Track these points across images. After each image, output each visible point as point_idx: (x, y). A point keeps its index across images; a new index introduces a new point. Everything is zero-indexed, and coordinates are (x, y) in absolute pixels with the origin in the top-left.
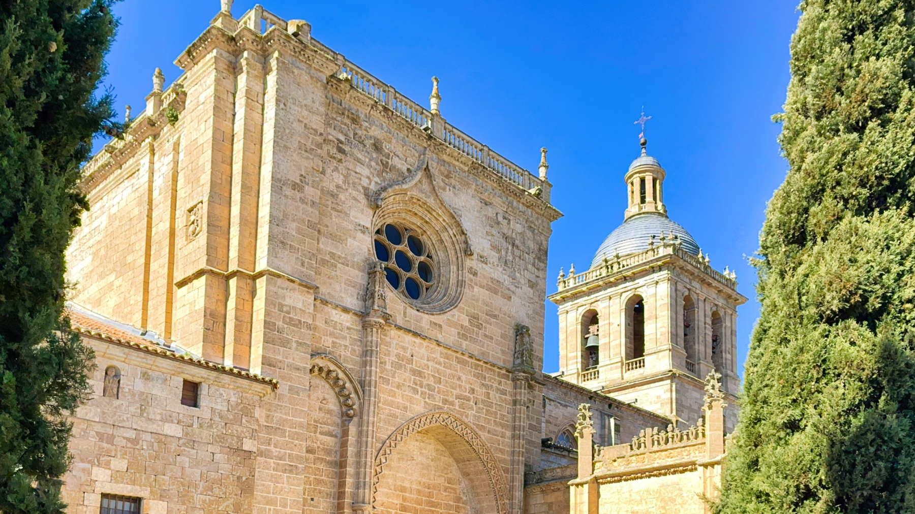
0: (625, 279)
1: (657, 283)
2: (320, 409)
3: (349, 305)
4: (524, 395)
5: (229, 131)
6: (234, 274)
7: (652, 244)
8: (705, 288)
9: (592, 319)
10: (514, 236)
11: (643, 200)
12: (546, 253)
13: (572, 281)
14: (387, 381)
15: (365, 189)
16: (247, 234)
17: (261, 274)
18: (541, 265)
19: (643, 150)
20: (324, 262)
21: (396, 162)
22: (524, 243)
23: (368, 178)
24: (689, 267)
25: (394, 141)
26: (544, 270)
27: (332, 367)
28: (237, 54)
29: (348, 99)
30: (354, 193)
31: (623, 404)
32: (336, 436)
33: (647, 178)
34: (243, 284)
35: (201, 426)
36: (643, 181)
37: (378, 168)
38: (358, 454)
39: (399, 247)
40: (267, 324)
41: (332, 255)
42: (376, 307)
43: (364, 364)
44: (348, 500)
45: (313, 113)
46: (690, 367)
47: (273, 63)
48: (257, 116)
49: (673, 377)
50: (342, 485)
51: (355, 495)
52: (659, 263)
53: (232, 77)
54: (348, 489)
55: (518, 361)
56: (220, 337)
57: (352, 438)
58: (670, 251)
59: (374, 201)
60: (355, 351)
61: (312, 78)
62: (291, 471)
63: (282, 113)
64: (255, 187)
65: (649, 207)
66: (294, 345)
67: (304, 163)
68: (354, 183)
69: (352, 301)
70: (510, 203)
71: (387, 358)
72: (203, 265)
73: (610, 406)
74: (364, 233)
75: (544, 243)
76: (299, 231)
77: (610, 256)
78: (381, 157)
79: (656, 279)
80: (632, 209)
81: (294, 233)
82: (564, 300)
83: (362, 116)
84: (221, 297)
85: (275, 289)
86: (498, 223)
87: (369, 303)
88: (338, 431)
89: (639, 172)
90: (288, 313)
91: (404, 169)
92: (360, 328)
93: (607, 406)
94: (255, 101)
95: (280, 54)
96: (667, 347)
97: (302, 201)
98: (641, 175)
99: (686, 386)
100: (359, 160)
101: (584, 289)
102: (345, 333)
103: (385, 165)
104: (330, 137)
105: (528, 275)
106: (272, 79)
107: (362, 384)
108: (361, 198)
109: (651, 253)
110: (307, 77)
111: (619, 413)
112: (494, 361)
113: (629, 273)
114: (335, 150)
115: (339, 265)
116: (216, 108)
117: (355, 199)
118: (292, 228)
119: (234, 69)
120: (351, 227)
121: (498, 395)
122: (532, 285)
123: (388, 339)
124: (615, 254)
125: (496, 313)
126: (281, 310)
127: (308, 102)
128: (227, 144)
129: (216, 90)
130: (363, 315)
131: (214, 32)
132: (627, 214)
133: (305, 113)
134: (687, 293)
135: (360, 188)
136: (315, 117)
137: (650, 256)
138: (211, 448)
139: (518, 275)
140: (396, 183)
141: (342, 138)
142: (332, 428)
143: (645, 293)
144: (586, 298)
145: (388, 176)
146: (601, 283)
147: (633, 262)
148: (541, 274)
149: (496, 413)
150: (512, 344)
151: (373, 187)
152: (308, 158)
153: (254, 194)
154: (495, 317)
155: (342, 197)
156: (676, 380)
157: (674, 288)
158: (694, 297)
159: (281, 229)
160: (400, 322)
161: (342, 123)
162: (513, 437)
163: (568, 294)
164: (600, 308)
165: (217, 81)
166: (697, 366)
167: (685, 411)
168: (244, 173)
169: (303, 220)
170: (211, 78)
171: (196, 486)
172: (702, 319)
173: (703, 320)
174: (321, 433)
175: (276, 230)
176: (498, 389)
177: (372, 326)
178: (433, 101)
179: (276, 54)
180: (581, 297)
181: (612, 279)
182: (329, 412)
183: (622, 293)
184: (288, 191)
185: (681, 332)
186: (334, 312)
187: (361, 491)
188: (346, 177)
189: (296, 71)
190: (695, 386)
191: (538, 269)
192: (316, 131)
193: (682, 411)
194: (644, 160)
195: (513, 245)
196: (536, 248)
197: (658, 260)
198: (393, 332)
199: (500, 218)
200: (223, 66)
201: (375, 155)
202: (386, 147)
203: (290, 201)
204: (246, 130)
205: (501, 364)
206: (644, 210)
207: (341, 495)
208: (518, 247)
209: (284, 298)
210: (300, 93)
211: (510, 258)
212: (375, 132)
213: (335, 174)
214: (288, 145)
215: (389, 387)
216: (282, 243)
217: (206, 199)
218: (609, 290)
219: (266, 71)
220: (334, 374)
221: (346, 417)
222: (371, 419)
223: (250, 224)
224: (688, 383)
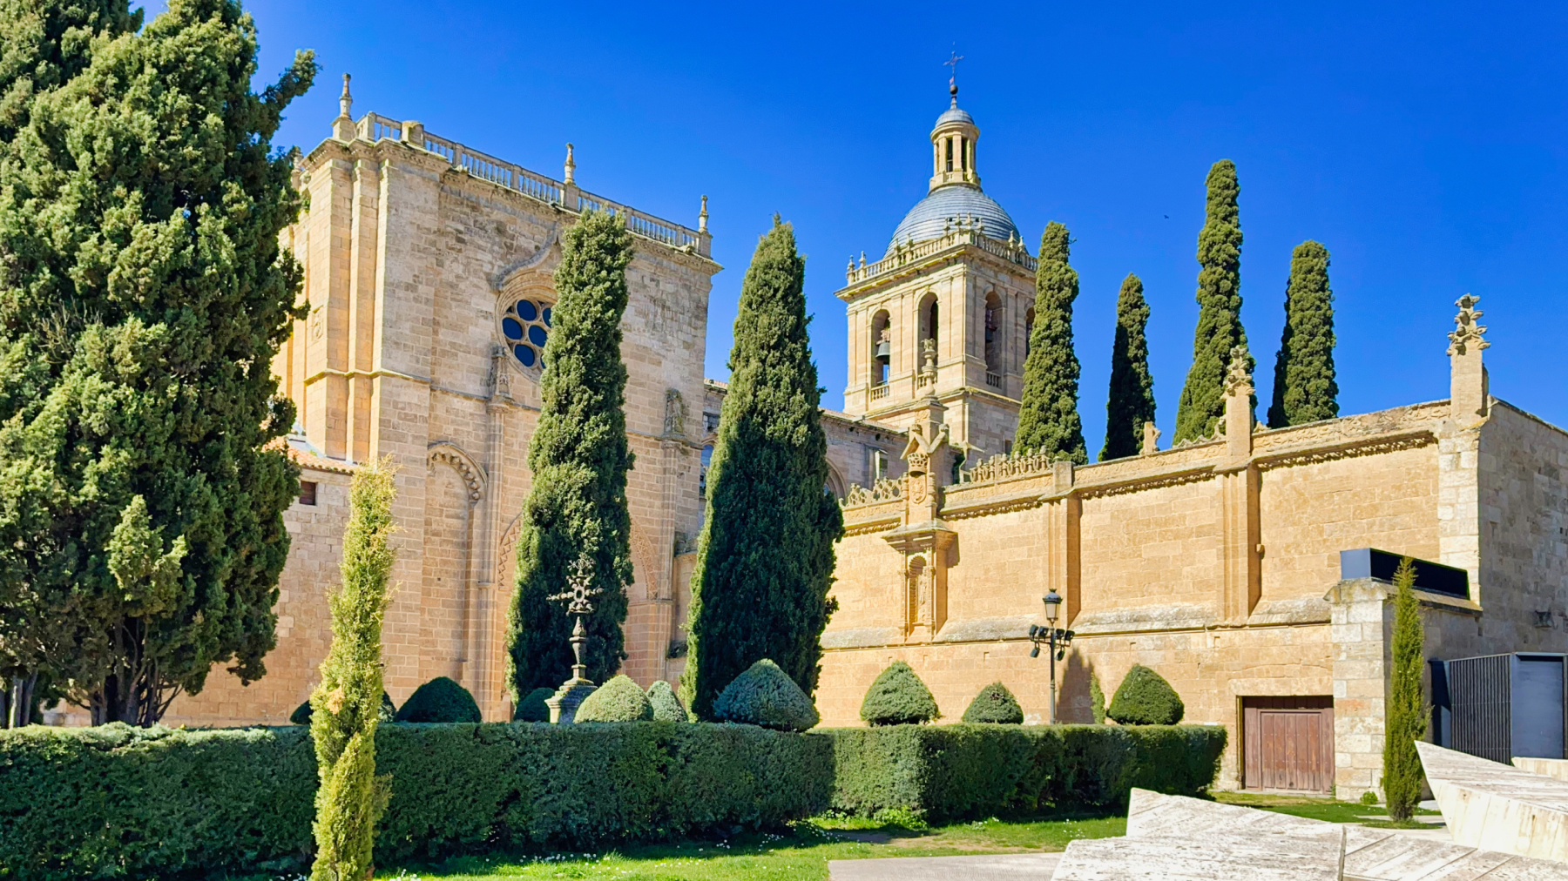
0: (919, 273)
1: (952, 279)
2: (446, 493)
3: (471, 392)
4: (675, 462)
5: (347, 237)
6: (352, 375)
7: (948, 229)
8: (1017, 281)
9: (882, 322)
10: (664, 297)
11: (950, 168)
12: (706, 309)
13: (862, 273)
14: (515, 463)
15: (488, 275)
16: (364, 336)
17: (375, 375)
18: (700, 323)
19: (954, 101)
20: (444, 353)
21: (522, 242)
22: (677, 303)
23: (491, 263)
24: (992, 258)
25: (519, 221)
26: (704, 327)
27: (455, 454)
28: (353, 161)
29: (466, 188)
30: (475, 281)
31: (895, 434)
32: (463, 518)
33: (954, 139)
34: (360, 384)
35: (318, 521)
36: (950, 142)
37: (502, 251)
38: (483, 535)
39: (534, 323)
40: (381, 422)
41: (453, 345)
42: (497, 393)
43: (488, 448)
44: (473, 579)
45: (426, 213)
46: (994, 380)
47: (384, 171)
48: (371, 221)
49: (965, 396)
50: (468, 564)
51: (480, 574)
52: (954, 255)
53: (348, 183)
54: (473, 569)
55: (668, 429)
56: (342, 434)
57: (477, 521)
58: (966, 239)
59: (496, 284)
60: (478, 436)
61: (424, 178)
62: (409, 557)
63: (393, 219)
64: (371, 292)
65: (956, 177)
66: (410, 439)
67: (417, 264)
68: (475, 271)
69: (476, 388)
70: (660, 264)
71: (514, 440)
72: (324, 369)
73: (878, 437)
74: (486, 318)
75: (703, 299)
76: (413, 330)
77: (904, 243)
78: (504, 240)
79: (951, 274)
80: (936, 181)
81: (408, 332)
82: (853, 297)
83: (483, 202)
84: (343, 396)
85: (389, 388)
86: (645, 287)
87: (492, 387)
88: (463, 512)
89: (945, 131)
90: (403, 409)
91: (532, 247)
92: (484, 412)
93: (873, 437)
94: (368, 206)
95: (391, 163)
96: (960, 359)
97: (416, 299)
98: (948, 134)
99: (985, 406)
100: (480, 247)
101: (874, 284)
102: (468, 419)
103: (509, 247)
104: (449, 229)
105: (682, 336)
106: (384, 184)
107: (486, 468)
108: (484, 284)
109: (945, 241)
110: (418, 180)
111: (890, 445)
112: (641, 431)
113: (921, 266)
114: (454, 241)
115: (460, 354)
116: (333, 217)
117: (476, 286)
118: (406, 328)
119: (349, 176)
120: (472, 314)
121: (645, 465)
122: (687, 346)
123: (515, 421)
124: (907, 241)
125: (643, 380)
126: (395, 407)
127: (421, 203)
128: (345, 249)
129: (333, 199)
130: (487, 400)
131: (328, 145)
132: (933, 185)
133: (417, 214)
134: (991, 289)
135: (482, 275)
136: (428, 216)
137: (945, 245)
138: (328, 541)
139: (669, 338)
140: (523, 263)
141: (461, 228)
142: (458, 511)
143: (940, 291)
144: (877, 295)
145: (512, 258)
146: (892, 278)
147: (930, 251)
148: (699, 333)
149: (642, 484)
150: (663, 410)
151: (496, 271)
152: (420, 258)
153: (370, 297)
154: (641, 385)
155: (462, 286)
156: (970, 399)
157: (971, 285)
158: (1001, 294)
159: (394, 330)
160: (528, 403)
161: (462, 212)
162: (663, 506)
163: (857, 290)
164: (892, 307)
165: (334, 191)
166: (1003, 379)
167: (981, 436)
168: (360, 279)
169: (417, 319)
170: (328, 185)
171: (316, 576)
172: (1012, 319)
173: (1013, 321)
174: (447, 516)
175: (390, 332)
176: (644, 459)
177: (495, 412)
178: (567, 169)
179: (387, 163)
180: (872, 294)
181: (903, 273)
182: (456, 495)
183: (914, 291)
184: (401, 293)
185: (981, 340)
186: (456, 400)
187: (486, 570)
188: (467, 265)
189: (407, 176)
190: (997, 405)
191: (696, 328)
192: (429, 230)
193: (978, 437)
194: (952, 116)
195: (663, 307)
196: (693, 305)
197: (951, 250)
198: (521, 413)
199: (647, 281)
200: (339, 175)
201: (497, 239)
202: (510, 229)
203: (403, 302)
204: (361, 236)
205: (649, 432)
206: (950, 181)
207: (467, 574)
208: (669, 309)
209: (399, 395)
210: (412, 195)
211: (659, 321)
212: (497, 215)
213: (455, 265)
214: (401, 248)
215: (517, 468)
216: (396, 343)
217: (326, 303)
218: (902, 286)
219: (380, 178)
220: (457, 460)
221: (473, 500)
222: (495, 501)
223: (366, 326)
224: (986, 402)
